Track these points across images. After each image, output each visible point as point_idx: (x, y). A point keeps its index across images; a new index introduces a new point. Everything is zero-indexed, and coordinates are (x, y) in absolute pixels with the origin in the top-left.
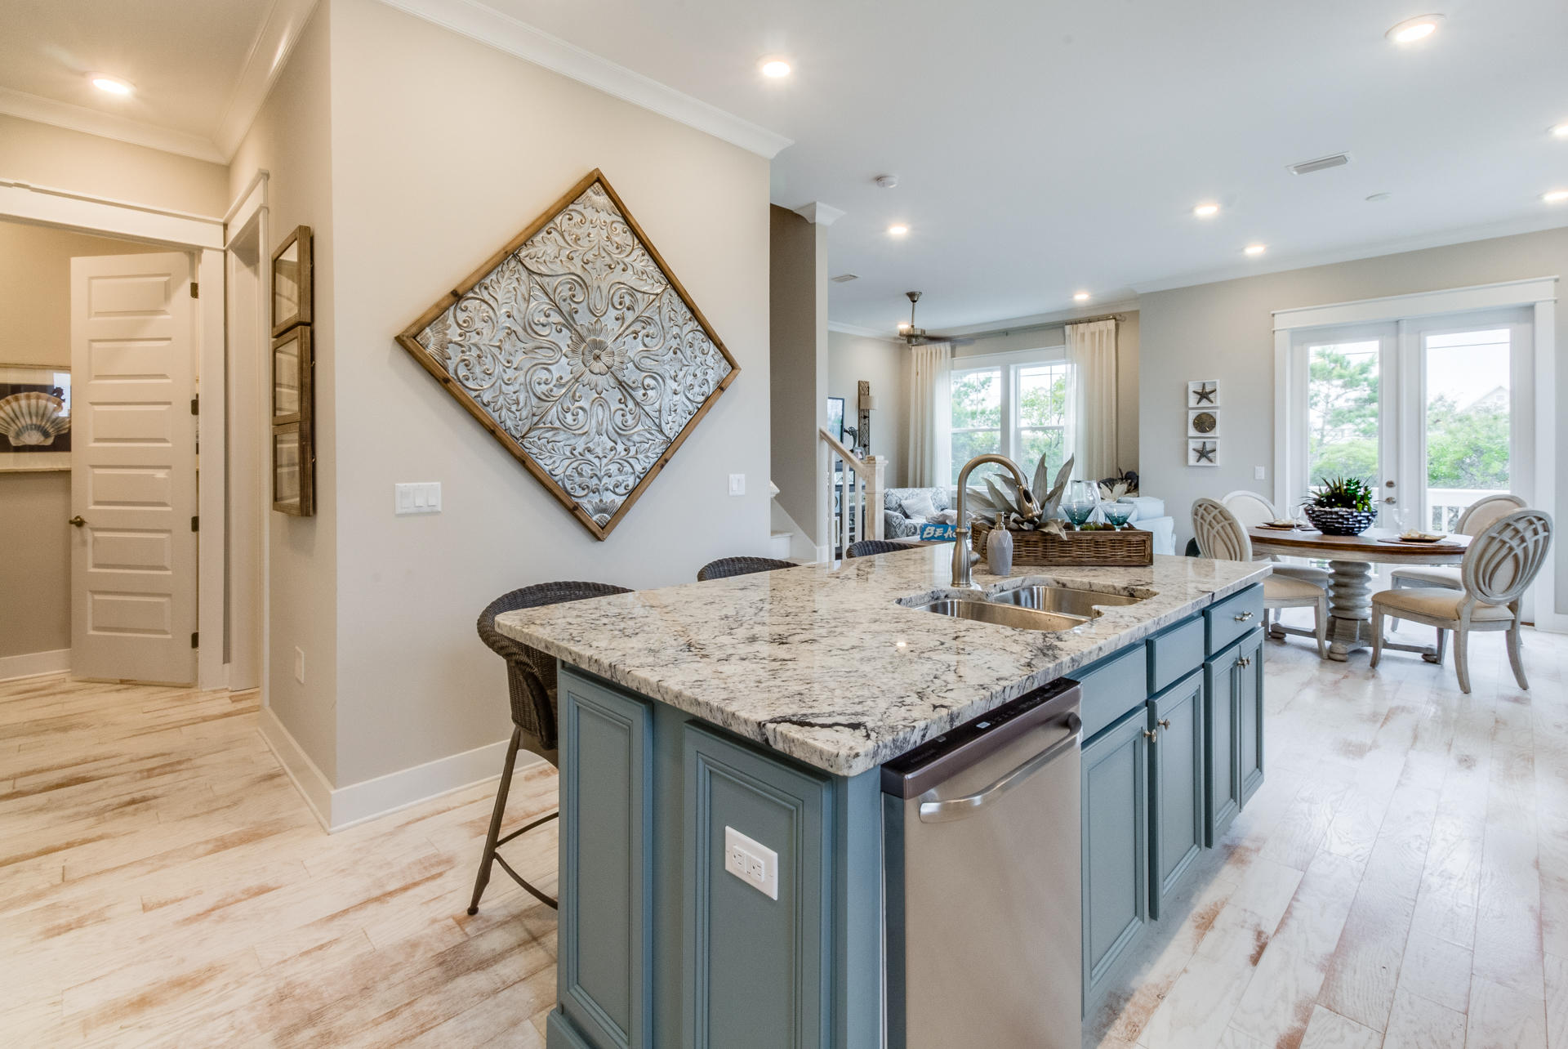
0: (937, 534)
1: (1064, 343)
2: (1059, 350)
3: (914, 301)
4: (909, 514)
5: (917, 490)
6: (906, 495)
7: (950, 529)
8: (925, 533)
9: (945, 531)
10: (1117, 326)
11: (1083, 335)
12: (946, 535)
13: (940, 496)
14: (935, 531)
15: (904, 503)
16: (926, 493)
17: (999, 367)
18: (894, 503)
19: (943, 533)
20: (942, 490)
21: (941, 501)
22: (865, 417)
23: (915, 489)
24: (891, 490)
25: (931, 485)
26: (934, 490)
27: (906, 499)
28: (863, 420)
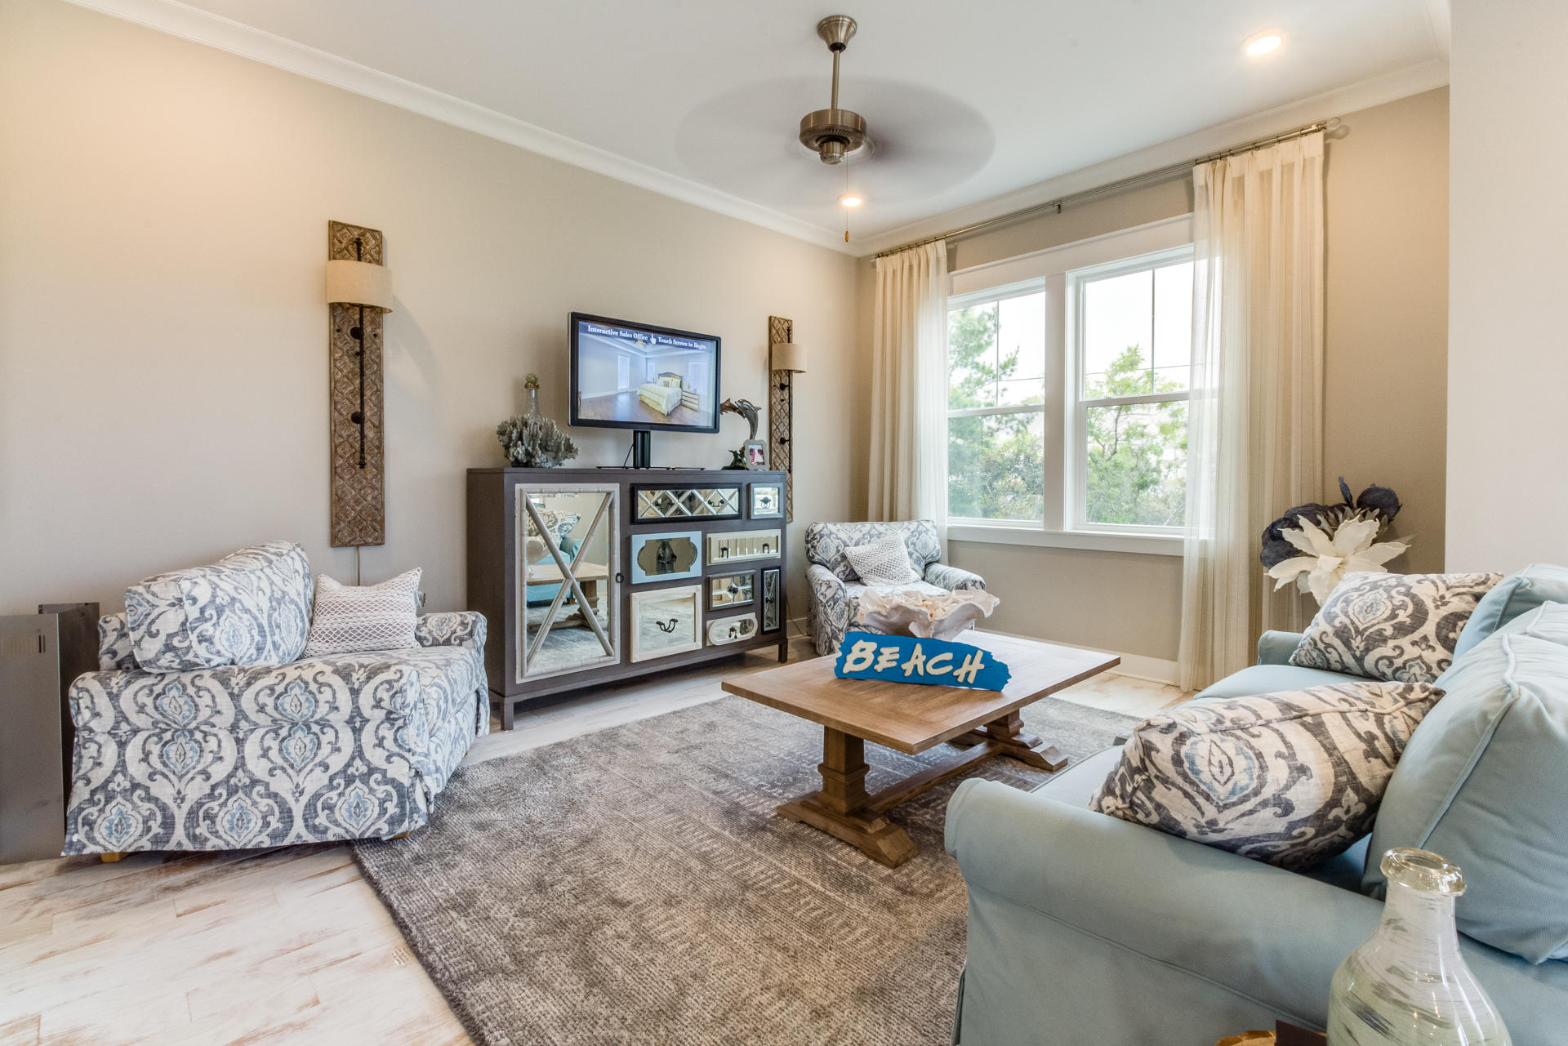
0: (883, 664)
1: (1191, 209)
2: (1177, 225)
3: (837, 47)
4: (859, 574)
5: (879, 527)
6: (857, 536)
7: (918, 648)
8: (850, 658)
9: (906, 655)
10: (1327, 149)
11: (1240, 182)
12: (908, 668)
13: (923, 537)
14: (877, 653)
15: (852, 552)
16: (898, 533)
17: (1042, 281)
18: (833, 551)
19: (900, 661)
20: (928, 525)
21: (925, 546)
22: (782, 387)
23: (877, 525)
24: (831, 527)
25: (910, 518)
26: (914, 525)
27: (857, 544)
28: (778, 393)
